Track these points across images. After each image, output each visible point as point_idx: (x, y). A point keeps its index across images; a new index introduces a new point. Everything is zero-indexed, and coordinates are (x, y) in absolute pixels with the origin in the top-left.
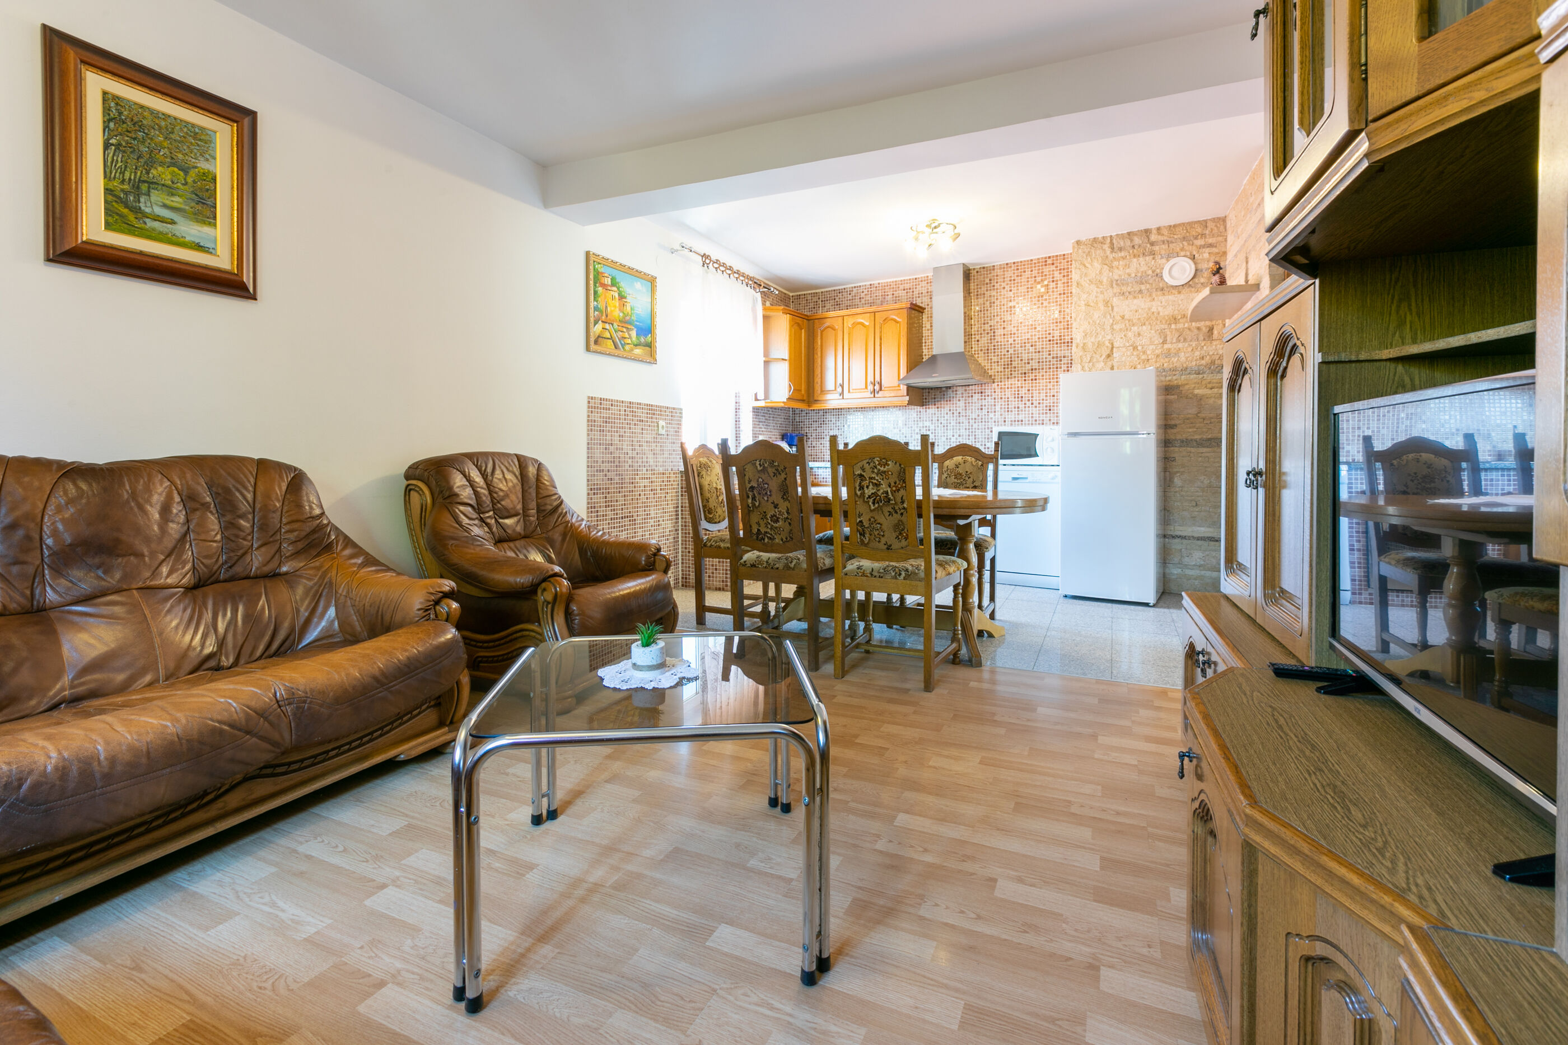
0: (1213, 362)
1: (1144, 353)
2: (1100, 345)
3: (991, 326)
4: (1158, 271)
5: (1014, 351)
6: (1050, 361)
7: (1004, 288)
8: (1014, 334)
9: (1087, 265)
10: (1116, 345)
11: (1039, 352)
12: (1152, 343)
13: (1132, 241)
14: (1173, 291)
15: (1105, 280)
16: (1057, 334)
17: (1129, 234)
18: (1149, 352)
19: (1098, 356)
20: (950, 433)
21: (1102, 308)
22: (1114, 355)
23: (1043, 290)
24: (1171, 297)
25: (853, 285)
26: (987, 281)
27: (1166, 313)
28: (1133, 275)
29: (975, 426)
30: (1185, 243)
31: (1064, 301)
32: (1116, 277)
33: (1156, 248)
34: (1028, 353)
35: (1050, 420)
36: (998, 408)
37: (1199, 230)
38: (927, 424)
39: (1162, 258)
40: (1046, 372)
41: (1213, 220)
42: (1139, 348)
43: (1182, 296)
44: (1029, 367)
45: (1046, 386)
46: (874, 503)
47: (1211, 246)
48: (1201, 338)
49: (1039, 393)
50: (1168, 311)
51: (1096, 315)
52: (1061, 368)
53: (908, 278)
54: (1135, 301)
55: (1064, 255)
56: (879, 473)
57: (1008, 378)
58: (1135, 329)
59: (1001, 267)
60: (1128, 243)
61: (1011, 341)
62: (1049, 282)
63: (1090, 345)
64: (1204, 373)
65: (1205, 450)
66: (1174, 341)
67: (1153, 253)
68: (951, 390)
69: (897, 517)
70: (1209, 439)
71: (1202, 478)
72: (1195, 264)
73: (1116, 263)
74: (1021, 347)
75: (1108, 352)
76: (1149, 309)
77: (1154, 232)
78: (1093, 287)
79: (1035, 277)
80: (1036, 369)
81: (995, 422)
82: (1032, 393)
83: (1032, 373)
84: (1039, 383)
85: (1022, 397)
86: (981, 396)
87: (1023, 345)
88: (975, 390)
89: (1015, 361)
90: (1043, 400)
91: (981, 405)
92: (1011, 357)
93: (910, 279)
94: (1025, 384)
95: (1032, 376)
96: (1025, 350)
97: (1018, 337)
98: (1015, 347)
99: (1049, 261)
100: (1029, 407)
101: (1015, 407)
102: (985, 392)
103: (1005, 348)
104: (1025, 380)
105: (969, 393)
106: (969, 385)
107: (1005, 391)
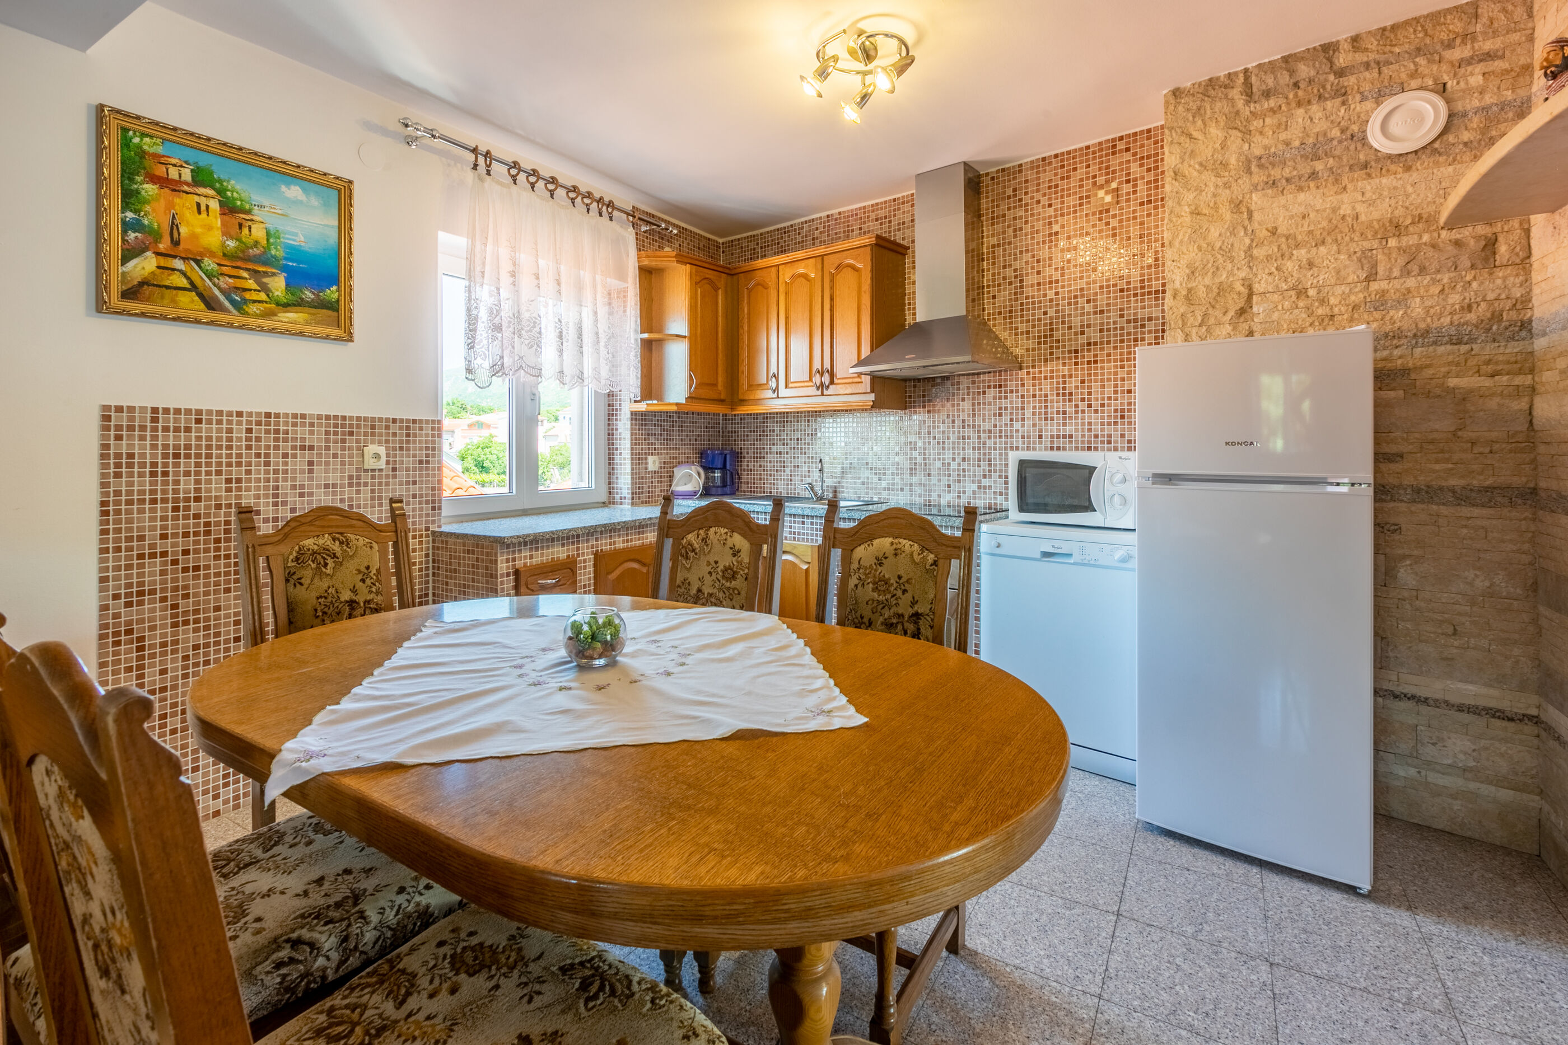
0: (1496, 317)
1: (1323, 302)
2: (1222, 290)
3: (1015, 270)
4: (1355, 128)
5: (1057, 311)
6: (1122, 329)
7: (1038, 202)
8: (1057, 281)
9: (1195, 134)
10: (1257, 288)
11: (1102, 312)
12: (1340, 281)
13: (1292, 72)
14: (1393, 167)
15: (1233, 161)
16: (1136, 276)
17: (1286, 59)
18: (1333, 301)
19: (1218, 313)
20: (948, 455)
21: (1228, 216)
22: (1255, 309)
23: (1108, 199)
24: (1386, 181)
25: (803, 219)
26: (1009, 192)
27: (1376, 215)
28: (1297, 143)
29: (990, 443)
30: (1421, 61)
31: (1149, 215)
32: (1258, 152)
33: (1350, 81)
34: (1082, 314)
35: (1123, 436)
36: (1028, 413)
37: (1458, 26)
39: (1364, 99)
40: (1115, 348)
42: (1312, 292)
43: (1413, 177)
44: (1082, 339)
45: (1116, 373)
47: (1486, 58)
48: (1466, 264)
49: (1103, 387)
51: (1214, 233)
52: (1143, 339)
53: (882, 200)
54: (1302, 196)
55: (1149, 131)
57: (1046, 360)
58: (1302, 253)
59: (1034, 165)
60: (1284, 78)
61: (1051, 294)
62: (1121, 183)
63: (1201, 292)
64: (1472, 340)
65: (1477, 511)
66: (1396, 273)
67: (1342, 93)
68: (949, 383)
70: (1487, 489)
71: (1470, 574)
72: (1448, 101)
73: (1257, 124)
74: (1069, 304)
75: (1241, 303)
76: (1335, 210)
77: (1346, 46)
78: (1208, 177)
79: (1095, 177)
80: (1095, 344)
81: (1023, 437)
82: (1089, 387)
83: (1089, 350)
84: (1102, 368)
85: (1071, 394)
86: (1000, 392)
87: (1073, 300)
88: (990, 381)
89: (1057, 329)
90: (1109, 398)
91: (1000, 409)
92: (1051, 324)
93: (885, 202)
94: (1076, 370)
95: (1089, 356)
96: (1076, 309)
97: (1063, 287)
98: (1058, 305)
99: (1121, 146)
100: (1083, 412)
101: (1058, 413)
102: (1006, 386)
103: (1040, 308)
104: (1076, 364)
105: (979, 388)
106: (979, 374)
107: (1040, 384)
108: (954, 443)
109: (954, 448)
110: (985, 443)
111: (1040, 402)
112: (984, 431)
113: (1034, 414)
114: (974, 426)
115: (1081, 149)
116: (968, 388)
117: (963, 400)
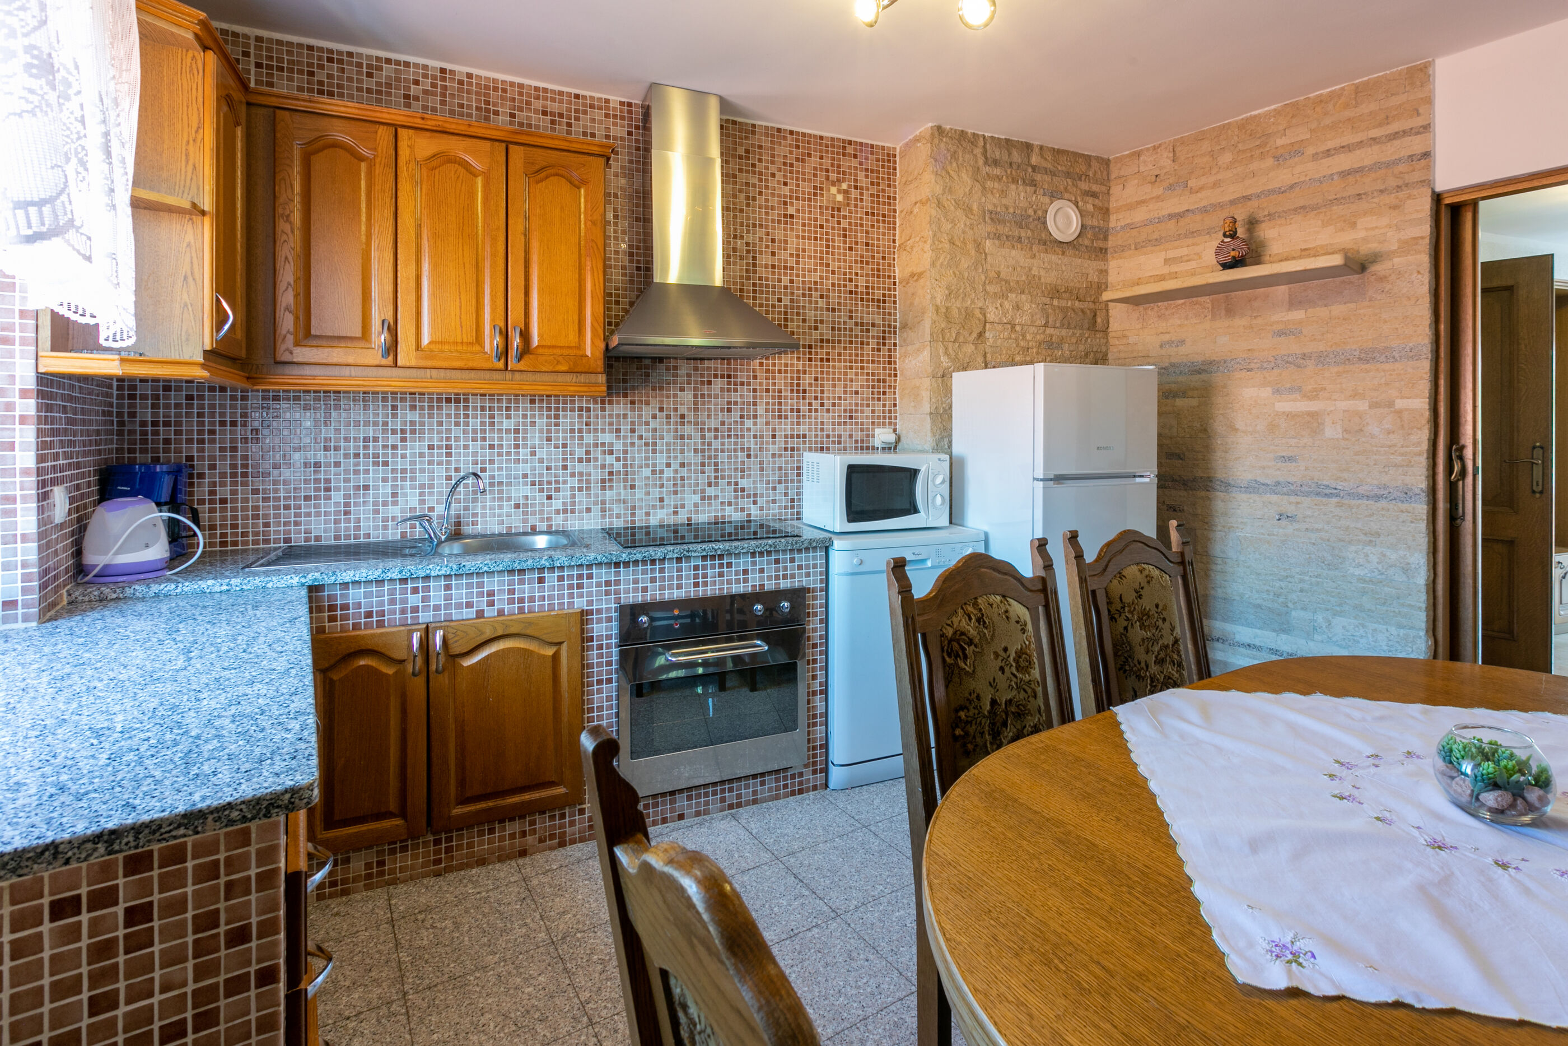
1: (1024, 336)
2: (968, 314)
3: (748, 244)
4: (1041, 213)
5: (792, 301)
6: (851, 330)
7: (773, 175)
8: (792, 268)
9: (952, 173)
10: (991, 317)
11: (834, 310)
12: (1032, 323)
13: (1010, 154)
14: (1057, 249)
15: (975, 207)
16: (862, 282)
17: (1007, 140)
18: (1028, 337)
20: (661, 459)
21: (973, 252)
22: (987, 334)
23: (840, 198)
24: (1054, 258)
25: (383, 54)
27: (1049, 280)
28: (1011, 210)
29: (716, 444)
30: (1069, 181)
32: (991, 207)
33: (1038, 177)
34: (816, 309)
35: (851, 436)
36: (761, 410)
37: (1084, 168)
38: (607, 438)
39: (1044, 195)
40: (845, 348)
41: (1098, 159)
42: (1018, 328)
43: (1066, 260)
44: (816, 335)
45: (846, 374)
47: (1094, 195)
48: (1086, 326)
49: (834, 386)
50: (1049, 278)
51: (965, 264)
52: (868, 344)
54: (1014, 252)
55: (872, 146)
57: (780, 352)
58: (1012, 296)
59: (768, 131)
60: (1006, 156)
61: (785, 280)
62: (849, 186)
63: (955, 312)
66: (1058, 325)
67: (1033, 183)
68: (663, 366)
72: (1083, 216)
73: (989, 184)
74: (804, 295)
75: (980, 328)
76: (1030, 269)
77: (1036, 150)
78: (960, 213)
79: (827, 171)
80: (828, 341)
81: (755, 437)
82: (822, 385)
83: (822, 347)
84: (834, 367)
85: (804, 391)
86: (729, 383)
87: (808, 292)
88: (716, 369)
89: (792, 320)
90: (840, 398)
91: (729, 403)
92: (786, 313)
93: (561, 93)
94: (810, 366)
95: (822, 354)
96: (810, 302)
97: (798, 276)
98: (792, 294)
99: (850, 150)
100: (816, 410)
101: (792, 410)
102: (736, 376)
103: (774, 293)
104: (810, 360)
105: (702, 376)
106: (702, 359)
107: (774, 378)
108: (668, 444)
109: (668, 451)
110: (710, 444)
111: (774, 397)
112: (709, 430)
113: (767, 410)
114: (696, 424)
115: (815, 136)
116: (689, 375)
117: (682, 390)
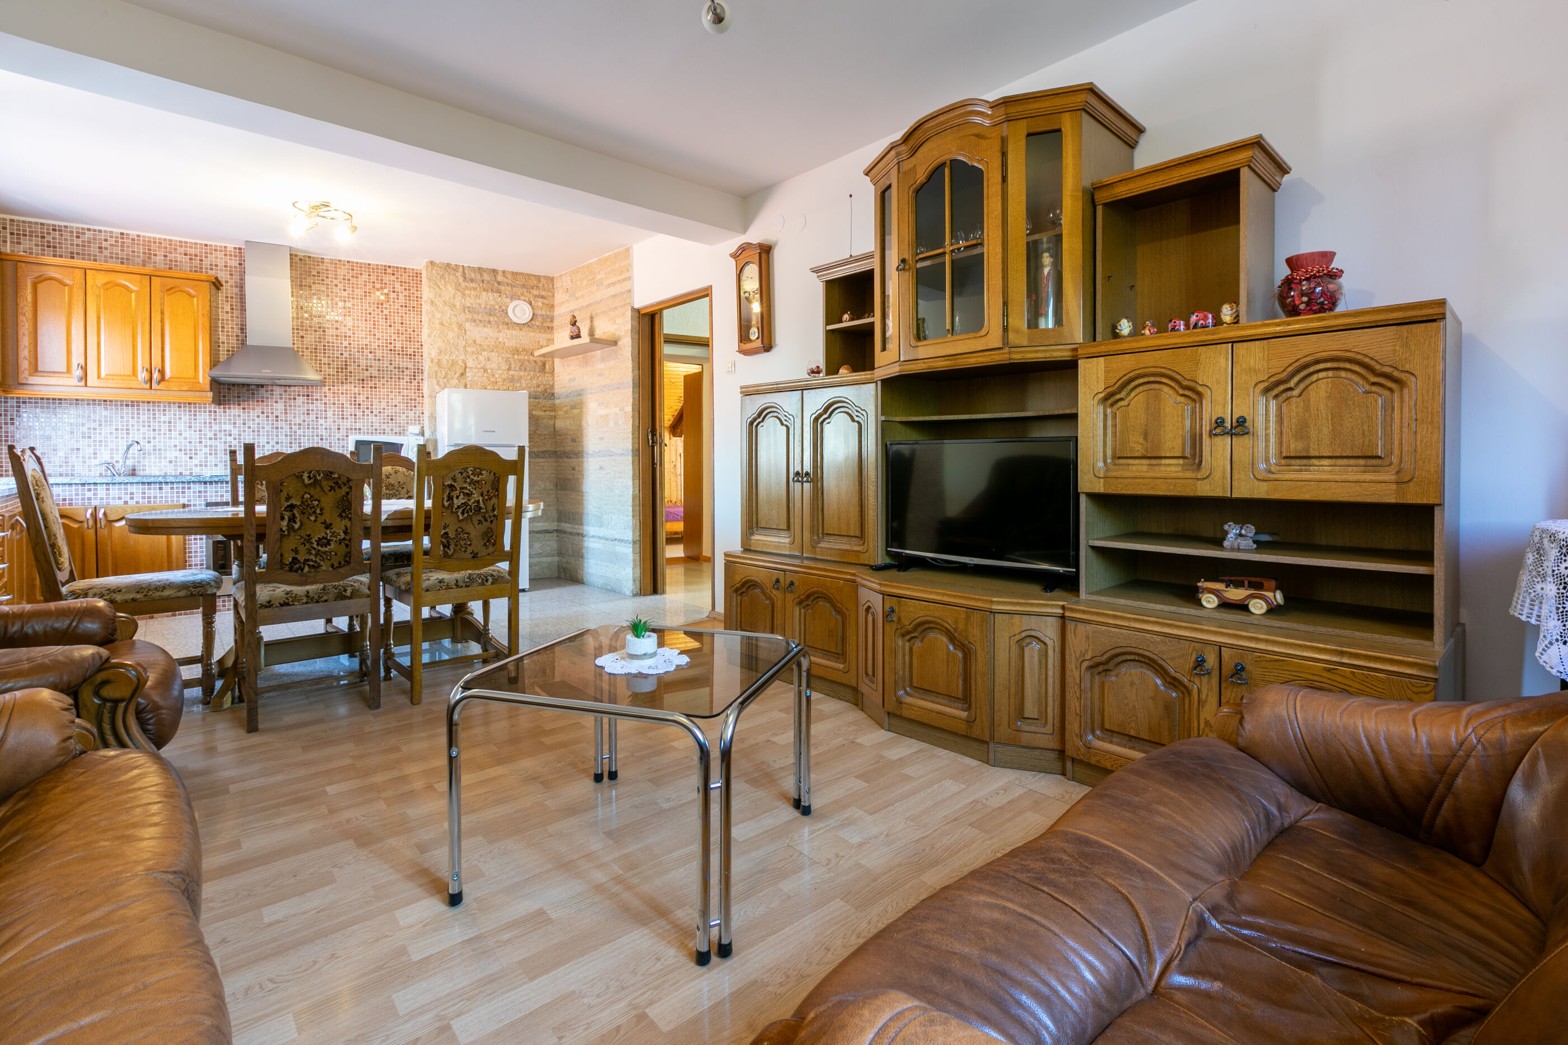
0: (545, 390)
1: (493, 375)
2: (454, 363)
4: (504, 308)
5: (350, 355)
6: (391, 371)
7: (336, 285)
8: (350, 337)
9: (441, 286)
10: (469, 365)
11: (379, 360)
12: (499, 368)
13: (481, 275)
14: (516, 327)
15: (458, 305)
16: (399, 345)
17: (479, 268)
18: (497, 376)
19: (452, 374)
21: (456, 330)
22: (467, 374)
23: (382, 298)
24: (514, 332)
26: (315, 273)
27: (511, 345)
28: (483, 306)
30: (525, 290)
31: (406, 313)
32: (469, 305)
33: (502, 288)
34: (367, 359)
35: (392, 430)
36: (330, 414)
37: (536, 282)
39: (507, 297)
40: (387, 381)
41: (545, 277)
42: (489, 371)
43: (523, 333)
44: (367, 374)
45: (388, 395)
46: (463, 513)
47: (543, 297)
48: (537, 369)
49: (380, 402)
50: (511, 344)
51: (450, 335)
52: (403, 379)
54: (485, 330)
55: (405, 269)
56: (473, 483)
57: (342, 383)
58: (485, 353)
59: (332, 261)
60: (478, 277)
61: (345, 343)
62: (389, 291)
63: (444, 362)
65: (540, 460)
66: (517, 369)
67: (499, 291)
68: (264, 389)
69: (486, 525)
70: (545, 452)
72: (533, 309)
73: (467, 292)
74: (358, 352)
75: (462, 371)
76: (497, 339)
77: (501, 273)
78: (446, 308)
79: (374, 283)
80: (375, 377)
81: (326, 429)
82: (372, 402)
83: (371, 381)
84: (379, 391)
85: (359, 405)
86: (308, 399)
87: (361, 350)
88: (299, 392)
89: (350, 365)
90: (384, 409)
91: (308, 410)
92: (346, 361)
94: (363, 391)
95: (371, 384)
96: (363, 356)
97: (354, 341)
98: (350, 351)
99: (389, 271)
100: (368, 415)
101: (351, 415)
102: (312, 396)
103: (338, 350)
104: (363, 387)
105: (290, 395)
106: (290, 386)
107: (338, 397)
108: (268, 431)
109: (268, 435)
110: (295, 432)
111: (338, 408)
112: (295, 424)
113: (334, 415)
114: (286, 421)
115: (365, 264)
116: (281, 395)
117: (276, 402)
